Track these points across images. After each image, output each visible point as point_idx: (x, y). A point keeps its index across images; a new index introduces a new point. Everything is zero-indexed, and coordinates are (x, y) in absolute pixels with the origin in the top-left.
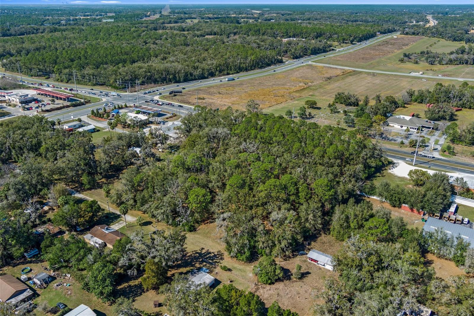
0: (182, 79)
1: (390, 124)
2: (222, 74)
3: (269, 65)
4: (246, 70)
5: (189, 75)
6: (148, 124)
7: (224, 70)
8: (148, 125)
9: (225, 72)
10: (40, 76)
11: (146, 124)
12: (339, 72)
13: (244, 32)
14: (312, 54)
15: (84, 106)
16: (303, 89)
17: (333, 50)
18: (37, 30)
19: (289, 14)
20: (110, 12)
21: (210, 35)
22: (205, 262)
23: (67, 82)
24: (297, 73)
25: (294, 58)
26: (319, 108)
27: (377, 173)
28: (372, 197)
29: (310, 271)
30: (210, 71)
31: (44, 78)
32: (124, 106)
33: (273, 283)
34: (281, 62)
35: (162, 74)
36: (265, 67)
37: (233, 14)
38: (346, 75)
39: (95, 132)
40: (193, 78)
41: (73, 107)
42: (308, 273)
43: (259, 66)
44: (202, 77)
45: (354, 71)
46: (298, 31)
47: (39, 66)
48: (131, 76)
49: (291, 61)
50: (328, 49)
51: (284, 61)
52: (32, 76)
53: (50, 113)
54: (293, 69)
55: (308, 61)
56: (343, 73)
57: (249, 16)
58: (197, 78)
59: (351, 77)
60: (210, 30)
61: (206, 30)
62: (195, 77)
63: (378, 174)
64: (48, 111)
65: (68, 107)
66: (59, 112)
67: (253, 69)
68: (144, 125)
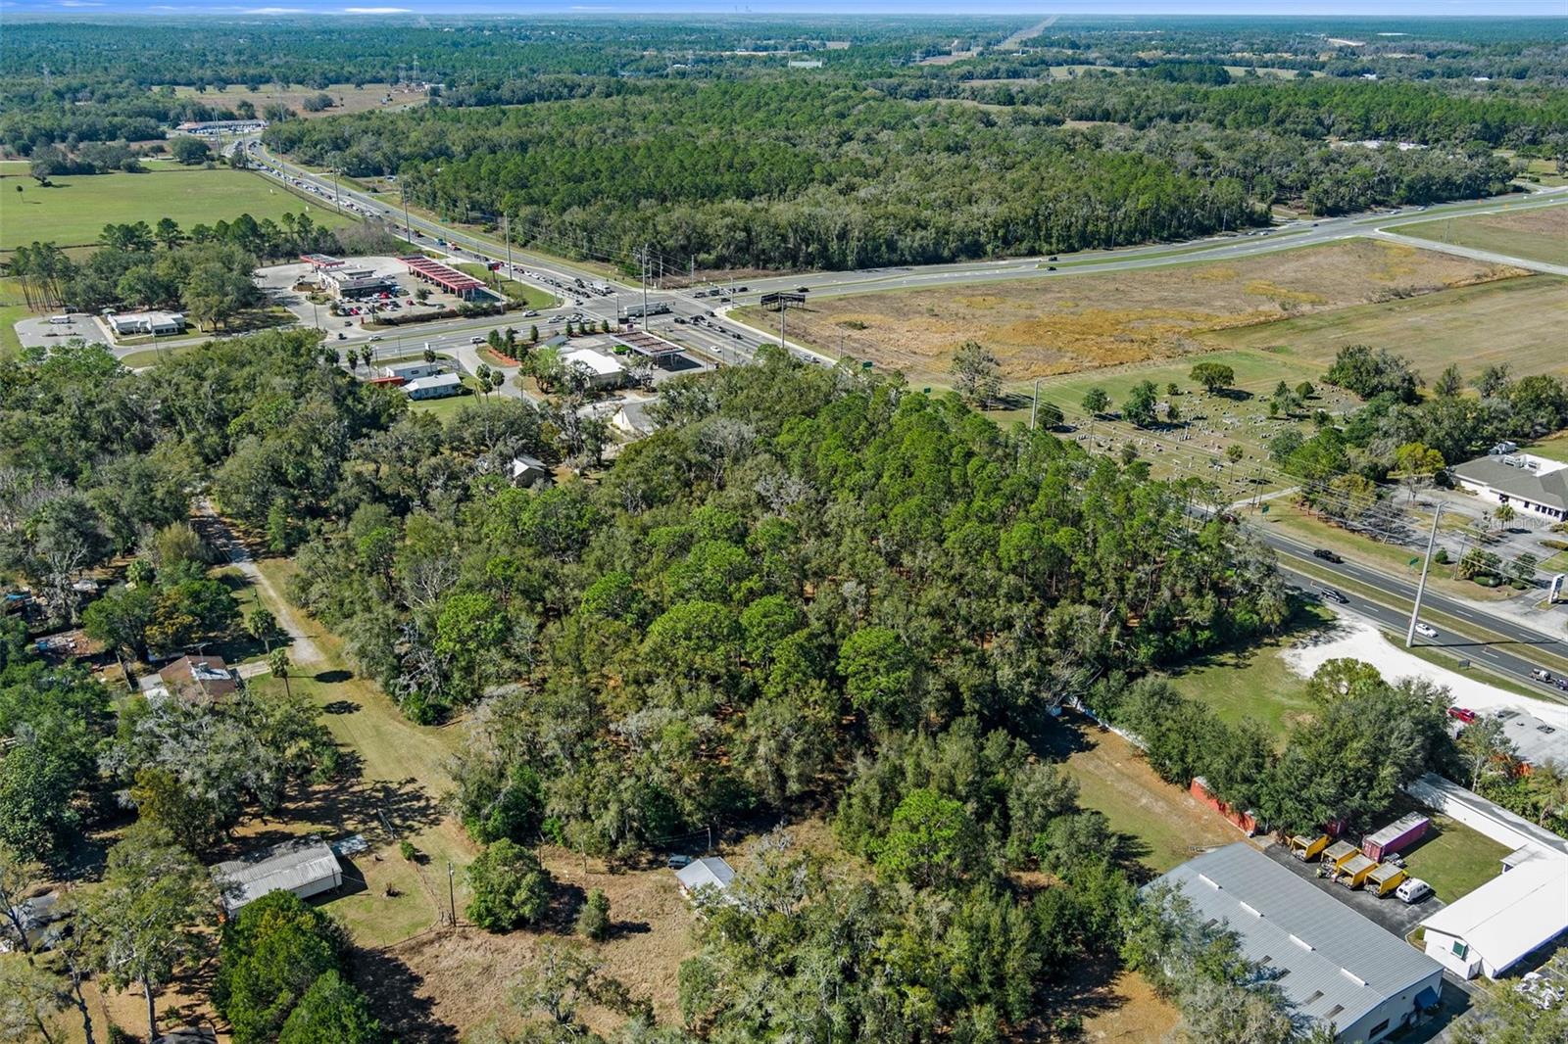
0: (851, 259)
1: (1463, 483)
2: (1012, 250)
3: (1205, 231)
4: (1109, 243)
5: (884, 248)
6: (622, 387)
7: (1020, 240)
8: (617, 393)
9: (1024, 246)
10: (475, 221)
11: (614, 389)
12: (1462, 274)
13: (1210, 114)
14: (1410, 202)
15: (498, 317)
16: (1262, 323)
17: (1518, 190)
18: (571, 89)
19: (1456, 54)
20: (840, 39)
21: (1088, 119)
22: (379, 820)
23: (524, 246)
24: (1293, 265)
25: (1319, 214)
26: (1240, 396)
27: (1230, 650)
28: (1117, 731)
29: (654, 924)
30: (967, 240)
31: (482, 228)
32: (599, 328)
33: (504, 931)
34: (1263, 222)
35: (784, 239)
36: (1186, 238)
37: (1242, 50)
38: (1486, 287)
39: (457, 395)
40: (895, 257)
41: (467, 316)
42: (644, 928)
43: (1165, 234)
44: (929, 257)
45: (1537, 274)
46: (1410, 116)
47: (475, 195)
48: (688, 238)
49: (1306, 222)
50: (1496, 187)
51: (1277, 218)
52: (454, 220)
53: (394, 329)
54: (1286, 251)
55: (1372, 224)
56: (1479, 277)
57: (1300, 58)
58: (909, 258)
59: (1503, 296)
60: (1091, 102)
61: (1079, 103)
62: (902, 255)
63: (1228, 657)
64: (390, 322)
65: (452, 315)
66: (418, 328)
67: (1135, 243)
68: (604, 389)
